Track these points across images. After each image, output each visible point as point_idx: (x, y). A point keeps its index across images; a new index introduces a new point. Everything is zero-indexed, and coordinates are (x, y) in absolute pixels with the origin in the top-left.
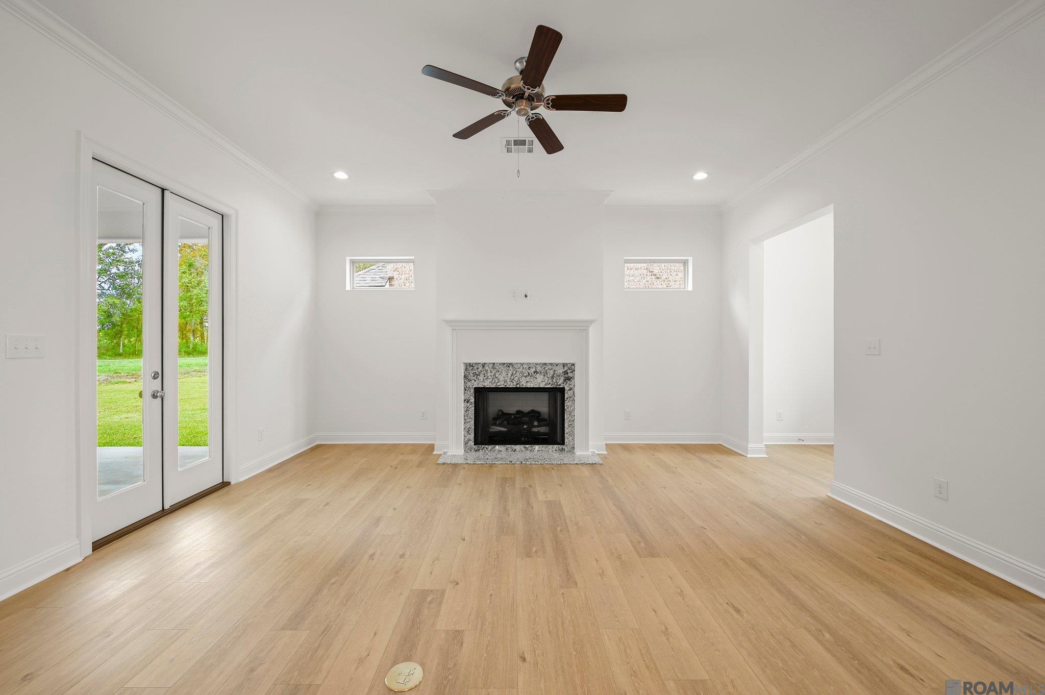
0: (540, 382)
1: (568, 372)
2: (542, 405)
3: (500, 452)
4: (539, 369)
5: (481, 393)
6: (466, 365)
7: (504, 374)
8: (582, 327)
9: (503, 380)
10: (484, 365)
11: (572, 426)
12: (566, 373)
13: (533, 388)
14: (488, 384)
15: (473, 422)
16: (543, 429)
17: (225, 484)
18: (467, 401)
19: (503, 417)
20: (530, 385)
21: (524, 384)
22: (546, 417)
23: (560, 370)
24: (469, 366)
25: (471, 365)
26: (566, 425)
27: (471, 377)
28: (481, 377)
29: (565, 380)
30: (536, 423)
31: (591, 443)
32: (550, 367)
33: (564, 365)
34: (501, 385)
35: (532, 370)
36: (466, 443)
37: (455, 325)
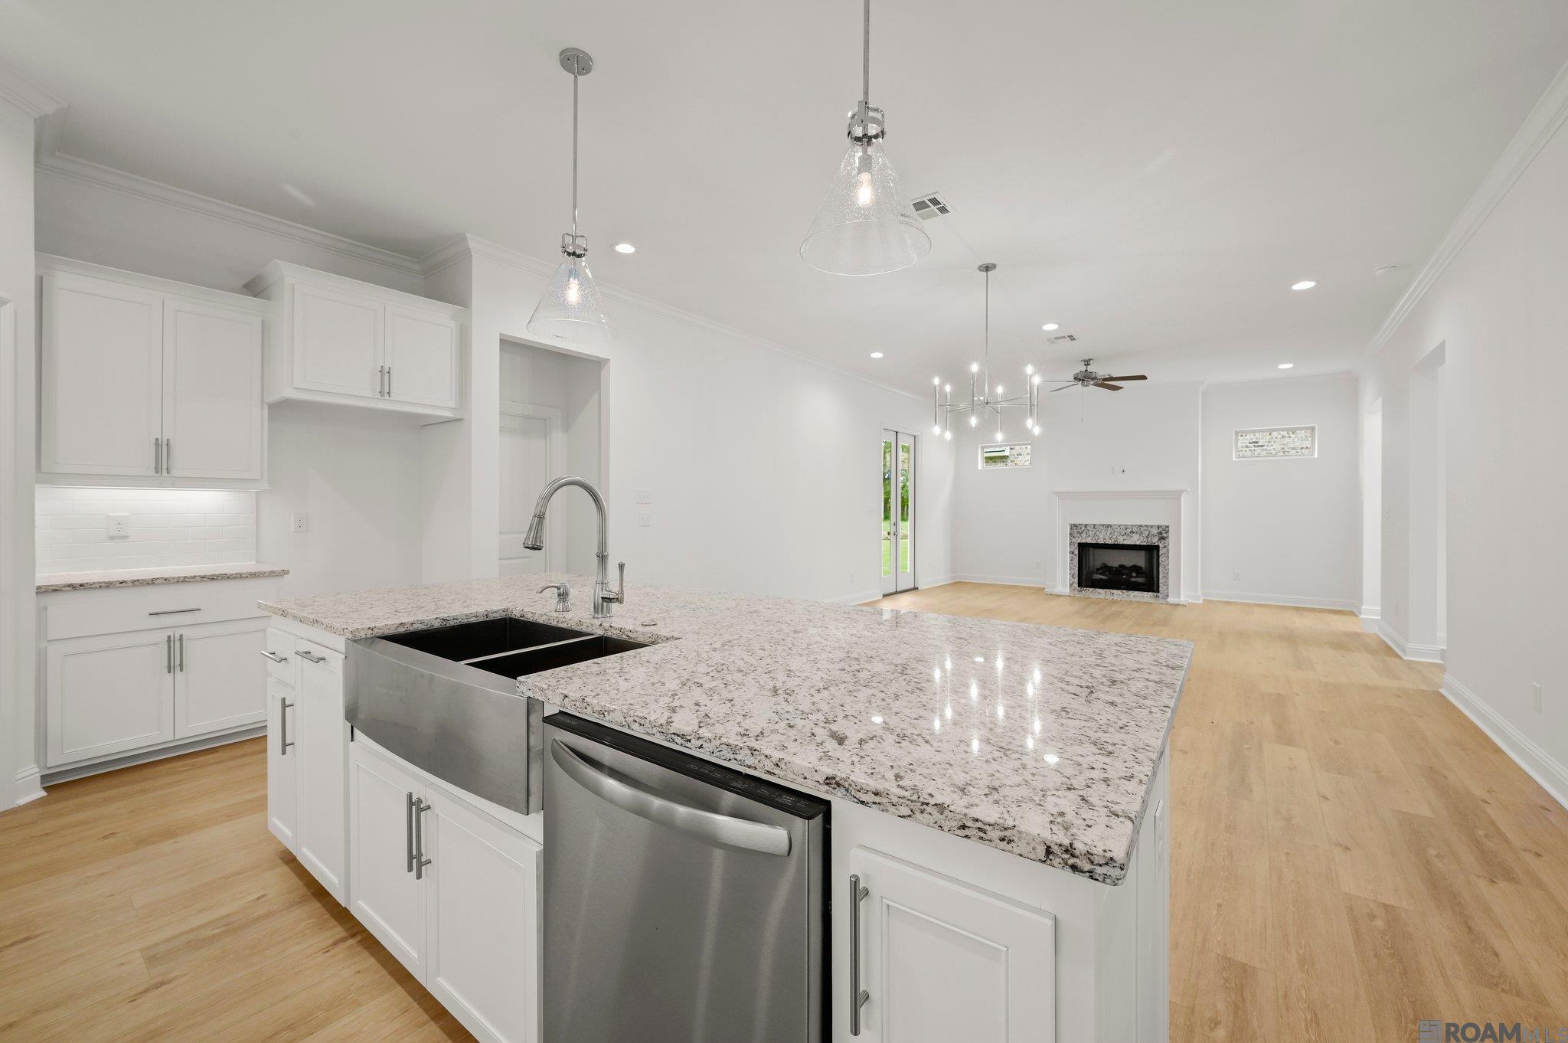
0: (1135, 540)
1: (1163, 533)
2: (1139, 560)
3: (1101, 594)
4: (1135, 529)
5: (1083, 548)
6: (1071, 525)
7: (1103, 533)
8: (1176, 496)
9: (1103, 538)
10: (1086, 526)
11: (1166, 577)
12: (1160, 533)
13: (1130, 545)
14: (1089, 540)
15: (1077, 569)
16: (1141, 580)
17: (915, 589)
18: (1072, 553)
19: (1105, 569)
20: (1125, 543)
21: (1121, 541)
22: (1144, 570)
23: (1155, 531)
24: (1074, 526)
25: (1075, 525)
26: (1161, 576)
27: (1075, 534)
28: (1084, 535)
29: (1160, 539)
30: (1134, 574)
31: (1182, 593)
32: (1145, 528)
33: (1159, 527)
34: (1101, 541)
35: (1129, 531)
36: (1071, 585)
37: (1062, 495)
